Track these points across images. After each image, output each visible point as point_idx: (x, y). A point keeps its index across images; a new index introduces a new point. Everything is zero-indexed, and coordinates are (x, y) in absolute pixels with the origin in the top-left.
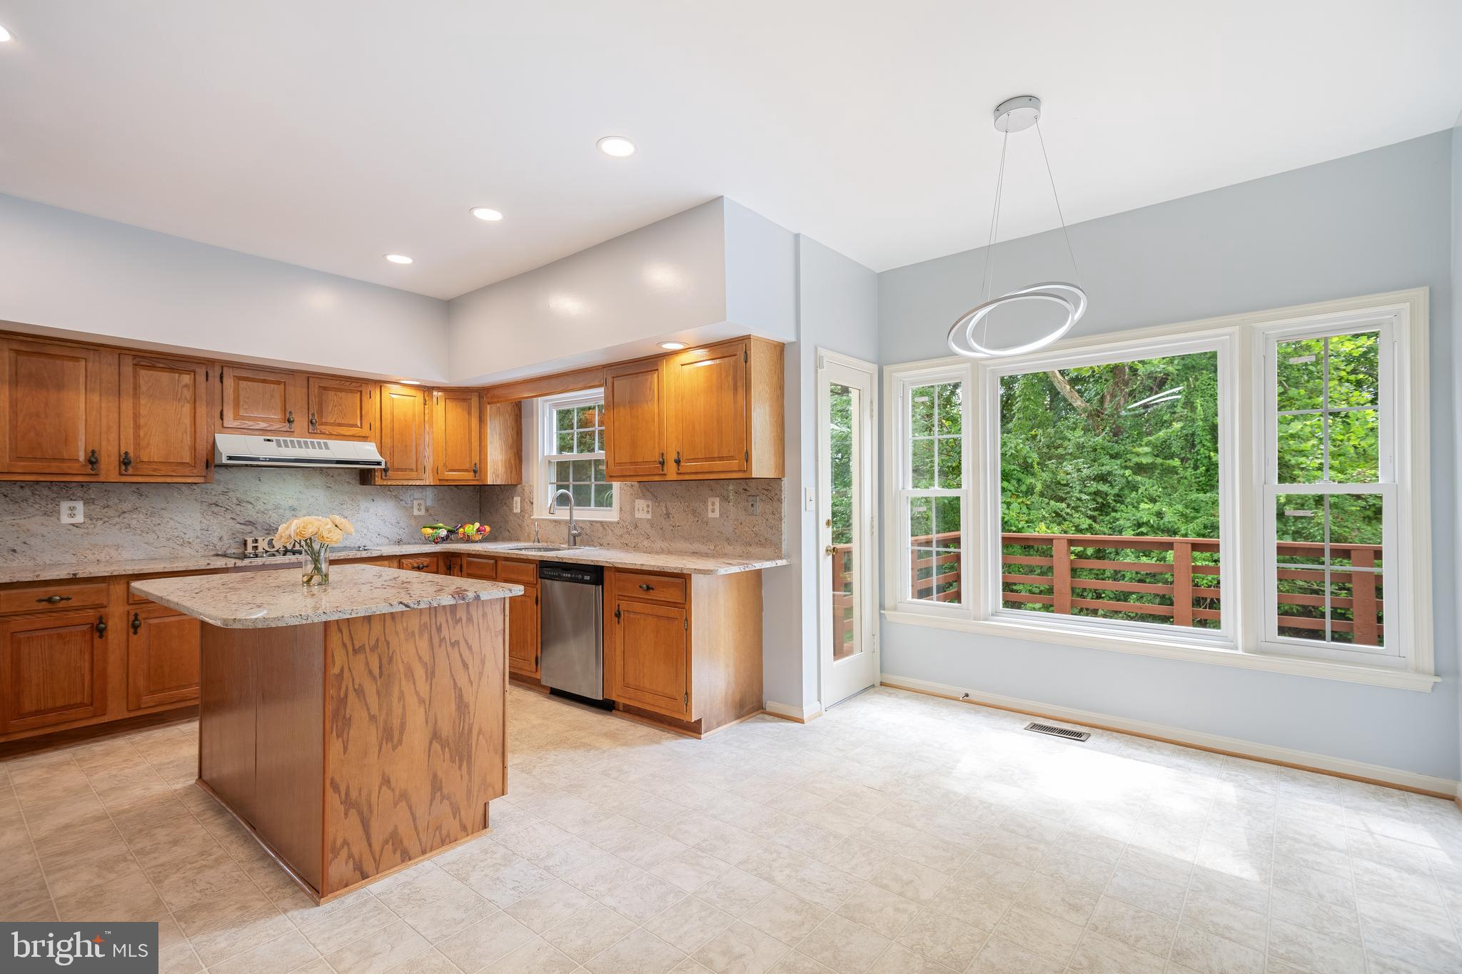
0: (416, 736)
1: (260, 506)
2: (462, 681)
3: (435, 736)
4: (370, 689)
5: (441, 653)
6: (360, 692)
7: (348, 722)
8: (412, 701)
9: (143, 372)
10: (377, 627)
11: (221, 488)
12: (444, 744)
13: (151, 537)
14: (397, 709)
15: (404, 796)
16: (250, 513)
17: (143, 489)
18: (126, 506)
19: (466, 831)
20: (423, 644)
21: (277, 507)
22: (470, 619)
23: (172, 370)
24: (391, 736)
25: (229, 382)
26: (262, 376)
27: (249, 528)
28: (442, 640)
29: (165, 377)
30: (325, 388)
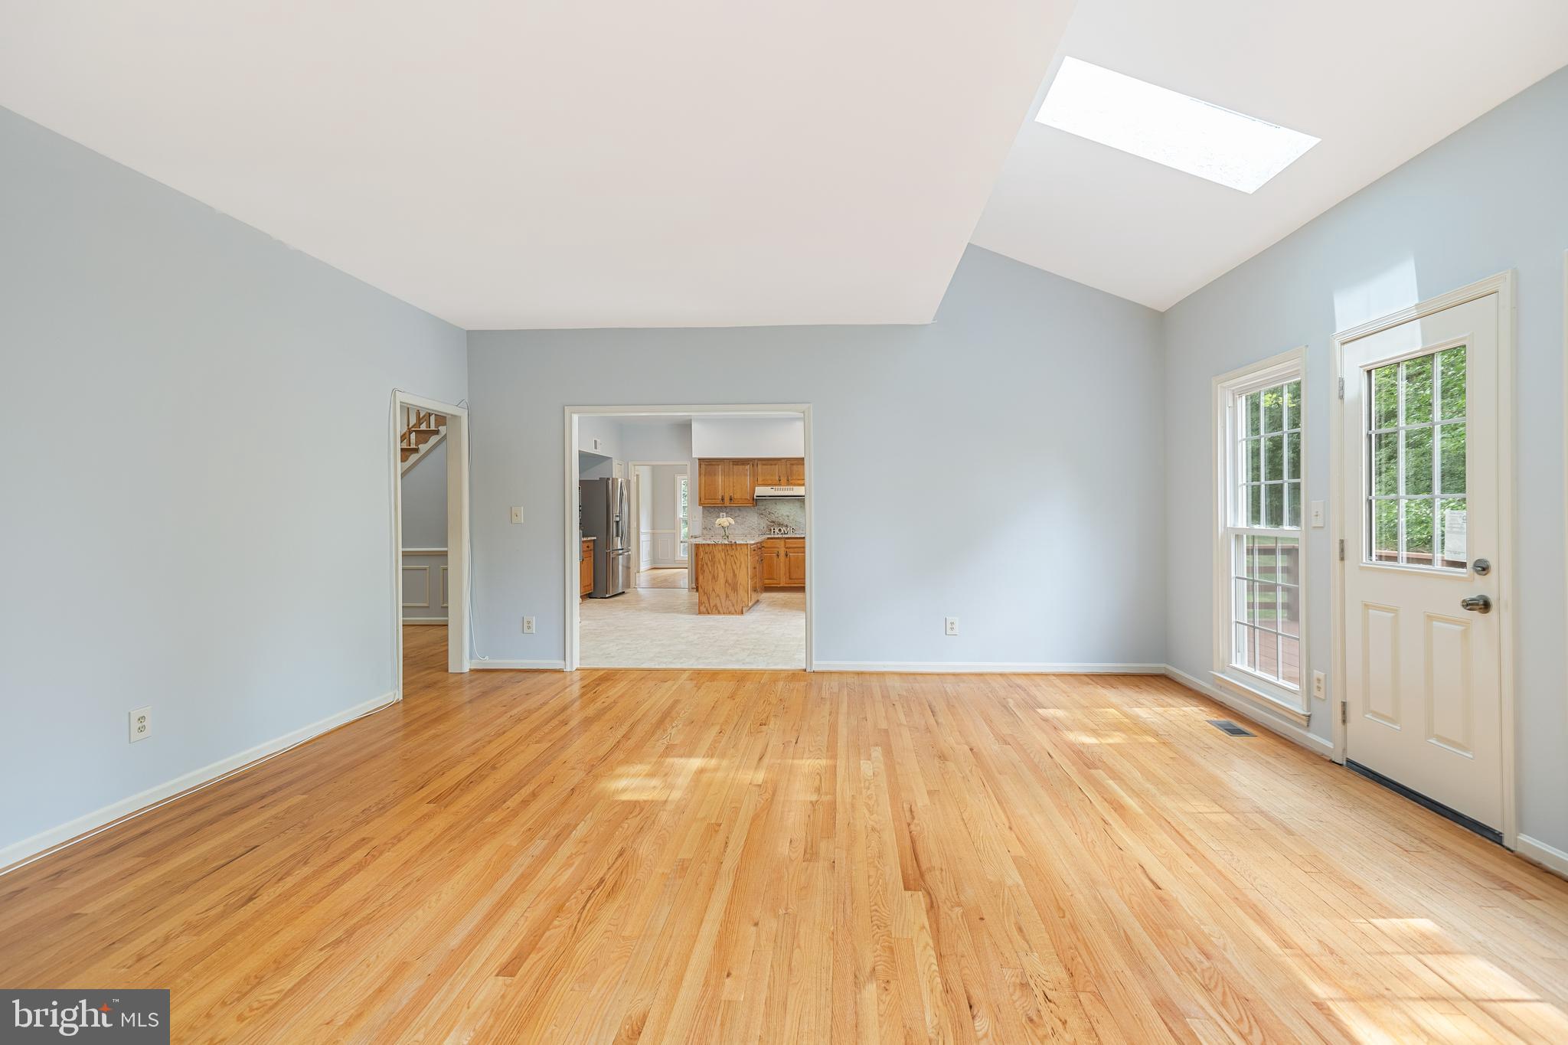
0: (722, 580)
1: (776, 515)
2: (735, 567)
3: (727, 581)
4: (709, 564)
5: (728, 558)
6: (707, 564)
7: (704, 571)
8: (720, 569)
9: (735, 467)
10: (711, 548)
11: (763, 508)
12: (729, 585)
13: (743, 526)
14: (716, 572)
15: (718, 596)
16: (773, 518)
17: (741, 508)
18: (737, 515)
19: (736, 613)
20: (723, 554)
21: (782, 515)
22: (737, 549)
23: (743, 464)
24: (715, 578)
25: (759, 466)
26: (770, 462)
27: (772, 524)
28: (728, 554)
29: (741, 467)
30: (792, 464)
